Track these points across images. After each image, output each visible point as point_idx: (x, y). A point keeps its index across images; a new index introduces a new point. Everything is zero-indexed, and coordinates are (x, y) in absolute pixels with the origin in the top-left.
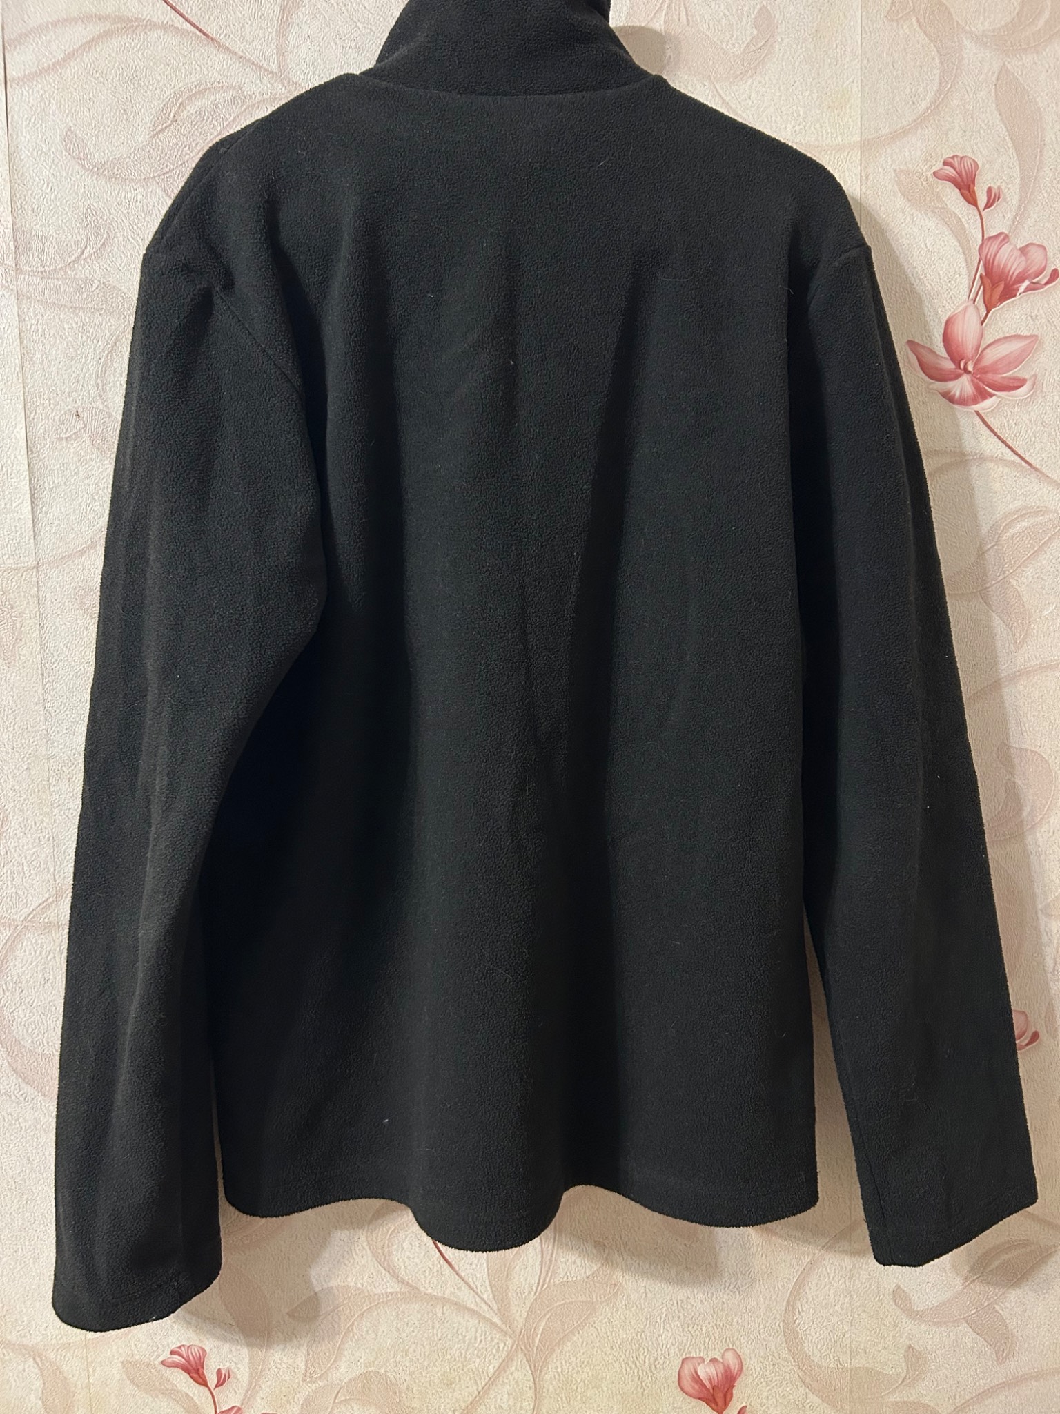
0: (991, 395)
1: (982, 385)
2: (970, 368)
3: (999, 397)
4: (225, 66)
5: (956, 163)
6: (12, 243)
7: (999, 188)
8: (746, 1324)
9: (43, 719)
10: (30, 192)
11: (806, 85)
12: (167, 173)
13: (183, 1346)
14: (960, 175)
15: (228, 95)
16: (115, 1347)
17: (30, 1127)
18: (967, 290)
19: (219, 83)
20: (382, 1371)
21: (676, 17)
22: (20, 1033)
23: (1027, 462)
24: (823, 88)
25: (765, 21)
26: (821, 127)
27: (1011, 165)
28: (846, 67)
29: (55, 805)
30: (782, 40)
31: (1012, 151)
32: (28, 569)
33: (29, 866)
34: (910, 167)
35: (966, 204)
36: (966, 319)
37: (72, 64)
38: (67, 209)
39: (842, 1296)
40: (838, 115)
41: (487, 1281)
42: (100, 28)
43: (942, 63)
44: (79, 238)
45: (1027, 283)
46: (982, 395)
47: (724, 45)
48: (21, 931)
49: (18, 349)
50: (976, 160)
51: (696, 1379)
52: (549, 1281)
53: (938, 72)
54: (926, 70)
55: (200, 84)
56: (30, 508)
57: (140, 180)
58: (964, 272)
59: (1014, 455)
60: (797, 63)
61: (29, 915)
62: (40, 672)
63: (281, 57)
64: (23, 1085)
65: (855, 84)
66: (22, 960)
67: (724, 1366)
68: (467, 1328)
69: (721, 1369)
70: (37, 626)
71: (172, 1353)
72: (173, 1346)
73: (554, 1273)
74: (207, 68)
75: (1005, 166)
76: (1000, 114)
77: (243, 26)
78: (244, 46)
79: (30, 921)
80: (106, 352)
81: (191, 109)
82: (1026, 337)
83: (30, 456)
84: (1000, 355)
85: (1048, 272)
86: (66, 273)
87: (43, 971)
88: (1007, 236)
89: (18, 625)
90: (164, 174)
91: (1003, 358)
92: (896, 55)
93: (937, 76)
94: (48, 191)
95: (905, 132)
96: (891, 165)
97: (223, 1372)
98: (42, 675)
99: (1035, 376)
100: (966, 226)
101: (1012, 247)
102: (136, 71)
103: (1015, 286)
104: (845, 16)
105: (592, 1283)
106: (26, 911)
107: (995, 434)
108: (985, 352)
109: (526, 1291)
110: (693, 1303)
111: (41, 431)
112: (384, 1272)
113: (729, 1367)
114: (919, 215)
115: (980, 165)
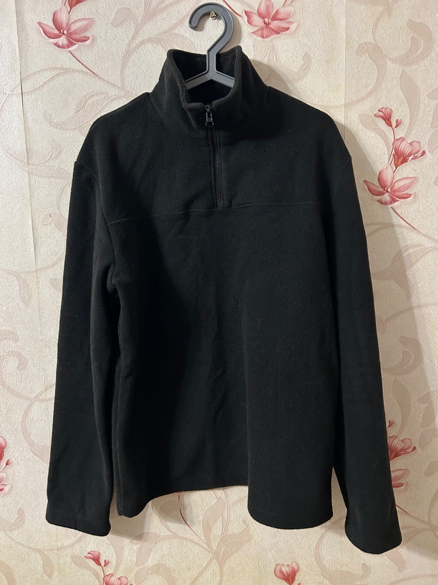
0: (398, 201)
1: (393, 197)
2: (389, 190)
3: (401, 201)
4: (102, 85)
5: (383, 110)
6: (26, 154)
7: (401, 119)
8: (300, 553)
9: (39, 326)
10: (32, 135)
11: (323, 82)
12: (81, 126)
13: (92, 551)
14: (385, 115)
15: (103, 96)
16: (68, 551)
17: (37, 471)
18: (388, 160)
19: (100, 92)
20: (164, 563)
21: (272, 58)
22: (34, 438)
23: (412, 226)
24: (330, 83)
25: (307, 58)
26: (329, 98)
27: (406, 110)
28: (339, 74)
29: (44, 357)
30: (314, 65)
31: (406, 105)
32: (33, 272)
33: (35, 378)
34: (365, 113)
35: (388, 126)
36: (387, 171)
37: (46, 87)
38: (45, 141)
39: (337, 544)
40: (336, 94)
41: (202, 532)
42: (56, 72)
43: (378, 71)
44: (50, 151)
45: (412, 156)
46: (393, 201)
47: (291, 68)
48: (33, 402)
49: (29, 193)
50: (392, 109)
51: (281, 572)
52: (226, 534)
53: (377, 74)
54: (371, 74)
55: (93, 92)
56: (34, 250)
57: (72, 129)
58: (387, 153)
59: (407, 224)
60: (320, 74)
61: (36, 396)
62: (38, 309)
63: (122, 80)
64: (35, 456)
65: (343, 81)
66: (34, 412)
67: (292, 567)
68: (195, 549)
69: (291, 569)
70: (37, 292)
71: (88, 553)
72: (89, 551)
73: (227, 530)
74: (95, 86)
75: (404, 111)
76: (402, 90)
77: (108, 70)
78: (109, 77)
79: (36, 398)
80: (60, 193)
81: (90, 102)
82: (412, 178)
83: (34, 231)
84: (401, 185)
85: (421, 152)
86: (45, 164)
87: (41, 416)
88: (404, 138)
89: (30, 292)
90: (80, 126)
91: (402, 186)
92: (359, 69)
93: (376, 76)
94: (38, 134)
95: (363, 99)
96: (357, 112)
97: (107, 561)
98: (39, 310)
99: (415, 193)
100: (387, 135)
101: (406, 142)
102: (69, 88)
103: (407, 158)
104: (339, 55)
105: (241, 535)
106: (35, 395)
107: (399, 216)
108: (395, 184)
109: (217, 537)
110: (280, 543)
111: (37, 222)
112: (164, 528)
113: (294, 568)
114: (368, 131)
115: (393, 110)
